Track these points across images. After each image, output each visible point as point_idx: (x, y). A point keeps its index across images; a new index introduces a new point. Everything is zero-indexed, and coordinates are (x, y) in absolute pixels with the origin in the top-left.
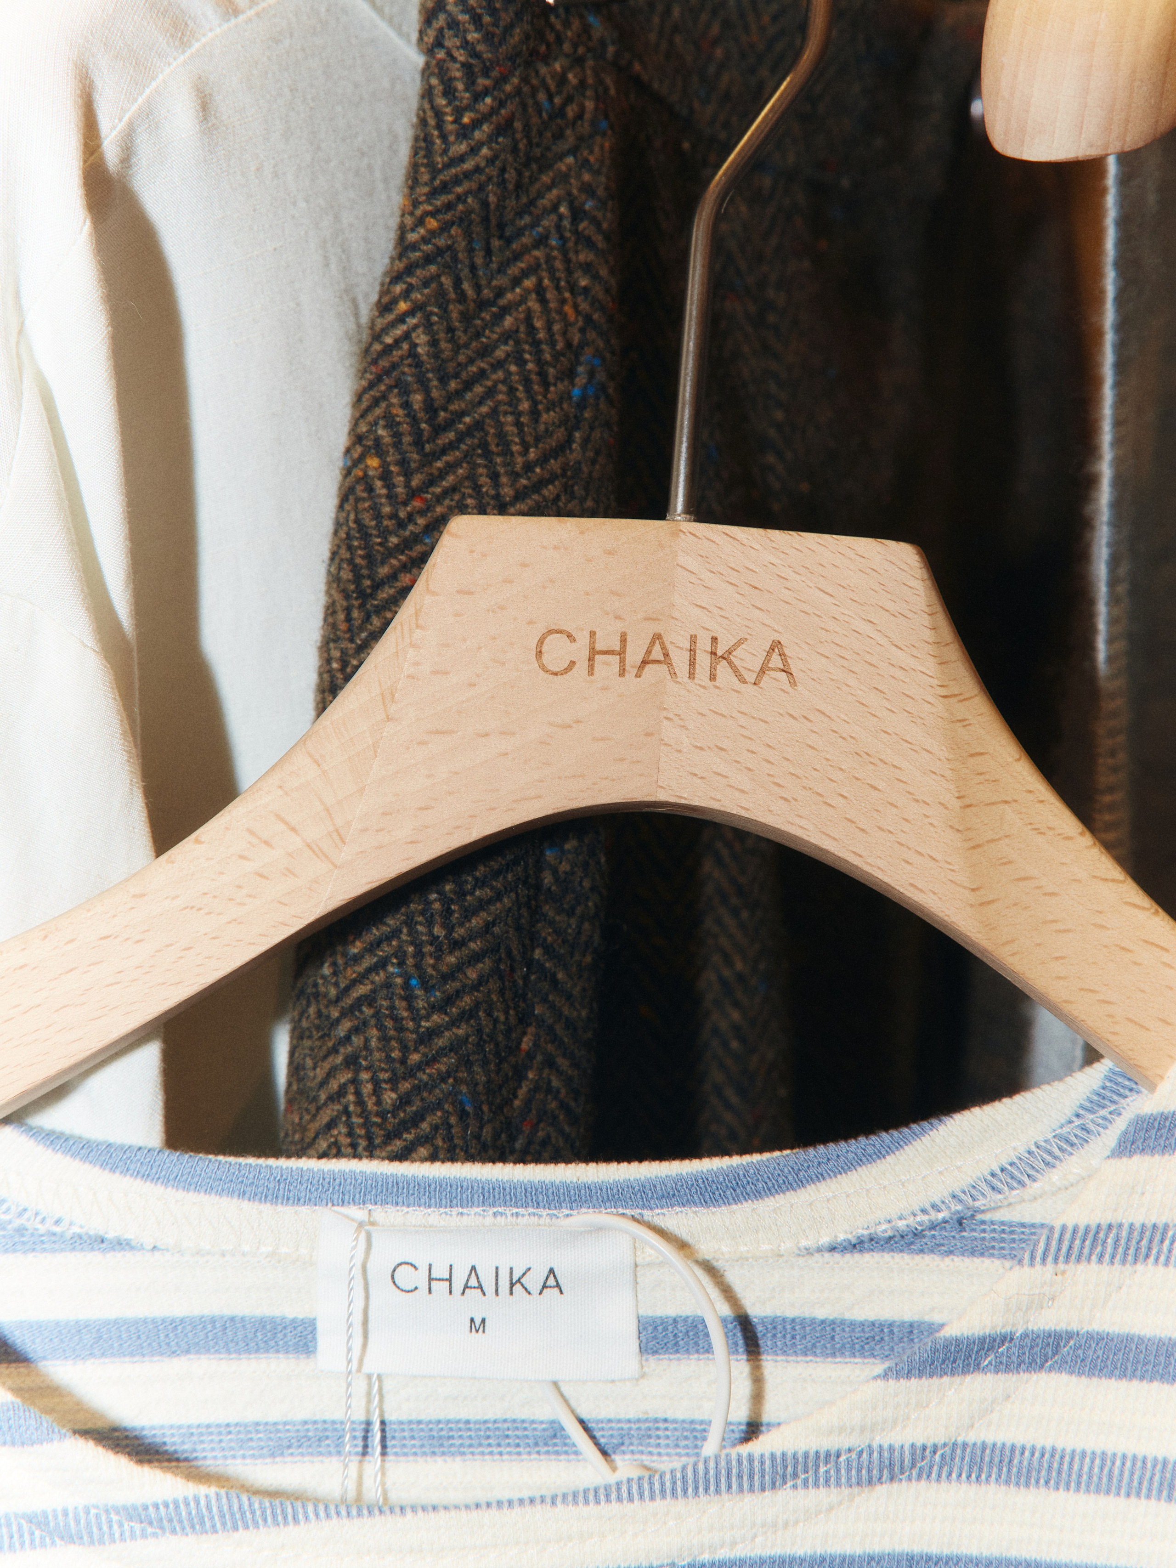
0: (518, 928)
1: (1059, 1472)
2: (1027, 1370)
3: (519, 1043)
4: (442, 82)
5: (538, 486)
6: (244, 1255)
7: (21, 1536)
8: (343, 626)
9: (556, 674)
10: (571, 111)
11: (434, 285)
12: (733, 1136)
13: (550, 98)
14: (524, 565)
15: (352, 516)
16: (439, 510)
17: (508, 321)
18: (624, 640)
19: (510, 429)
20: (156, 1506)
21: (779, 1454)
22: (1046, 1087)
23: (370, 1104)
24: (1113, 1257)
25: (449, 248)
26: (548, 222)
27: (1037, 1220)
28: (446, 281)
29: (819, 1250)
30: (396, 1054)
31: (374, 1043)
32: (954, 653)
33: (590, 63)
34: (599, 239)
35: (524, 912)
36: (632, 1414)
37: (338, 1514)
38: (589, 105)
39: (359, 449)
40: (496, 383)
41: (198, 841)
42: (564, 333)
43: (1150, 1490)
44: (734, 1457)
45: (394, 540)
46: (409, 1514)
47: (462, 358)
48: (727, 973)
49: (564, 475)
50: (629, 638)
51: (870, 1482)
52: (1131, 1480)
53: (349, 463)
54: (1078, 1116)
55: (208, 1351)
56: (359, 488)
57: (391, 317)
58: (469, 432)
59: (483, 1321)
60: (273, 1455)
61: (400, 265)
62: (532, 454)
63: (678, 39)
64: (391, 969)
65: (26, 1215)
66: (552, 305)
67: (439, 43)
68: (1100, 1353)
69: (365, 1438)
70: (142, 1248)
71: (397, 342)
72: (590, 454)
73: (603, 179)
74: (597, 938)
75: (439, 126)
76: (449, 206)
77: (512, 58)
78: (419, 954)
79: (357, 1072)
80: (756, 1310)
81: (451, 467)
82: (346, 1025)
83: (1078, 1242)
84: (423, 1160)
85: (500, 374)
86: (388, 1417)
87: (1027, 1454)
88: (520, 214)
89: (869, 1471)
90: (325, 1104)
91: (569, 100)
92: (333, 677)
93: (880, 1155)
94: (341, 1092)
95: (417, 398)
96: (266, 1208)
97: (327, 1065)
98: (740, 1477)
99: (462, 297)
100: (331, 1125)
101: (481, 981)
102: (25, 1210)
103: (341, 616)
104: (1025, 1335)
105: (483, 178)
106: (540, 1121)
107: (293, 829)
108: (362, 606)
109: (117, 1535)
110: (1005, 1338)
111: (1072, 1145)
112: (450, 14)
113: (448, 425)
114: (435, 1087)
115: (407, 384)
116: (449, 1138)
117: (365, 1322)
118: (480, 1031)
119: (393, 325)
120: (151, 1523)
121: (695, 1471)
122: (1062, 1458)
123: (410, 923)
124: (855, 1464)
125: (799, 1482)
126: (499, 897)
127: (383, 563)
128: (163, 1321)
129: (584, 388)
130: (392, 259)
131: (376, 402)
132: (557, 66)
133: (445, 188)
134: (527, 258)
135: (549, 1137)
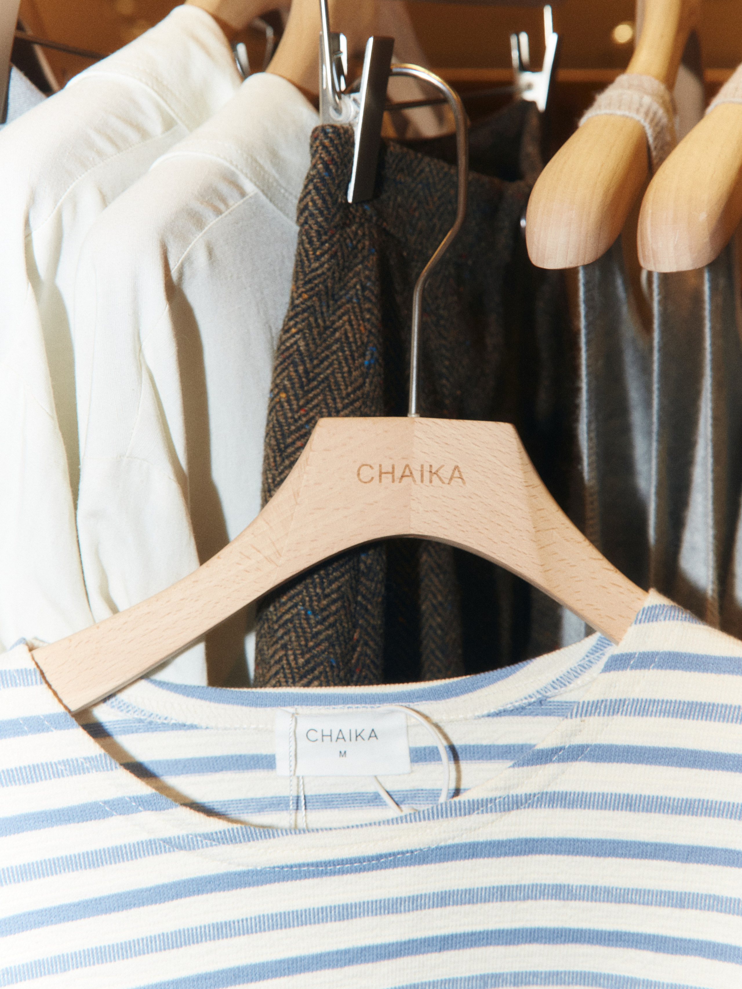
0: (351, 588)
1: (586, 802)
2: (571, 761)
3: (353, 636)
4: (308, 238)
5: (352, 403)
6: (244, 729)
7: (160, 848)
8: (273, 464)
9: (366, 483)
10: (360, 246)
11: (306, 322)
12: (439, 671)
13: (352, 241)
14: (351, 438)
15: (275, 418)
16: (311, 414)
17: (337, 335)
18: (393, 468)
19: (340, 379)
20: (216, 833)
21: (471, 800)
22: (574, 645)
23: (293, 664)
24: (604, 713)
25: (313, 306)
26: (352, 292)
27: (572, 700)
28: (312, 319)
29: (483, 716)
30: (303, 643)
31: (293, 639)
32: (529, 468)
33: (366, 225)
34: (373, 299)
35: (354, 582)
36: (408, 788)
37: (291, 833)
38: (367, 243)
39: (276, 390)
40: (333, 360)
41: (219, 558)
42: (361, 338)
43: (622, 808)
44: (453, 802)
45: (293, 428)
46: (320, 832)
47: (319, 351)
48: (435, 602)
49: (363, 397)
50: (396, 467)
51: (509, 810)
52: (615, 804)
53: (272, 396)
54: (587, 656)
55: (230, 769)
56: (278, 407)
57: (288, 335)
58: (323, 381)
59: (345, 752)
60: (259, 812)
61: (292, 314)
62: (350, 389)
63: (400, 210)
64: (299, 607)
65: (152, 717)
66: (355, 327)
67: (306, 222)
68: (600, 753)
69: (297, 803)
70: (201, 728)
71: (292, 345)
72: (373, 388)
73: (373, 273)
74: (383, 590)
75: (307, 256)
76: (312, 289)
77: (335, 227)
78: (311, 601)
79: (287, 651)
80: (457, 743)
81: (316, 396)
82: (280, 632)
83: (590, 708)
84: (317, 686)
85: (335, 357)
86: (307, 794)
87: (572, 795)
88: (341, 289)
89: (508, 805)
90: (274, 665)
91: (359, 241)
92: (269, 486)
93: (507, 676)
94: (280, 660)
95: (301, 369)
96: (253, 709)
97: (273, 649)
98: (456, 810)
99: (318, 326)
100: (277, 673)
101: (337, 611)
102: (152, 714)
103: (272, 460)
104: (570, 747)
105: (326, 277)
106: (363, 667)
107: (259, 551)
108: (280, 456)
109: (200, 846)
110: (561, 749)
111: (585, 668)
112: (310, 211)
113: (314, 379)
114: (320, 655)
115: (296, 362)
116: (326, 677)
117: (296, 755)
118: (337, 632)
119: (289, 338)
120: (214, 840)
121: (437, 809)
122: (586, 796)
123: (306, 588)
124: (502, 803)
125: (480, 811)
126: (343, 575)
127: (289, 437)
128: (212, 758)
129: (370, 361)
130: (288, 311)
131: (283, 370)
132: (354, 228)
133: (310, 281)
134: (344, 308)
135: (366, 675)
